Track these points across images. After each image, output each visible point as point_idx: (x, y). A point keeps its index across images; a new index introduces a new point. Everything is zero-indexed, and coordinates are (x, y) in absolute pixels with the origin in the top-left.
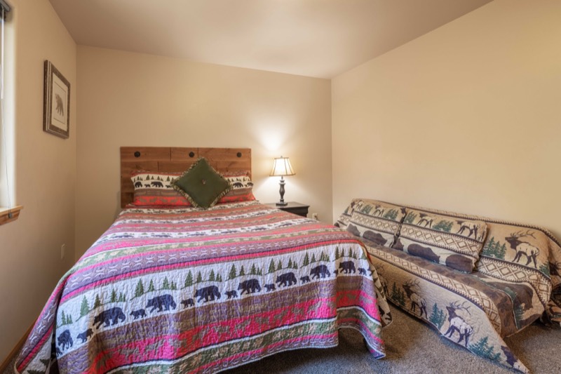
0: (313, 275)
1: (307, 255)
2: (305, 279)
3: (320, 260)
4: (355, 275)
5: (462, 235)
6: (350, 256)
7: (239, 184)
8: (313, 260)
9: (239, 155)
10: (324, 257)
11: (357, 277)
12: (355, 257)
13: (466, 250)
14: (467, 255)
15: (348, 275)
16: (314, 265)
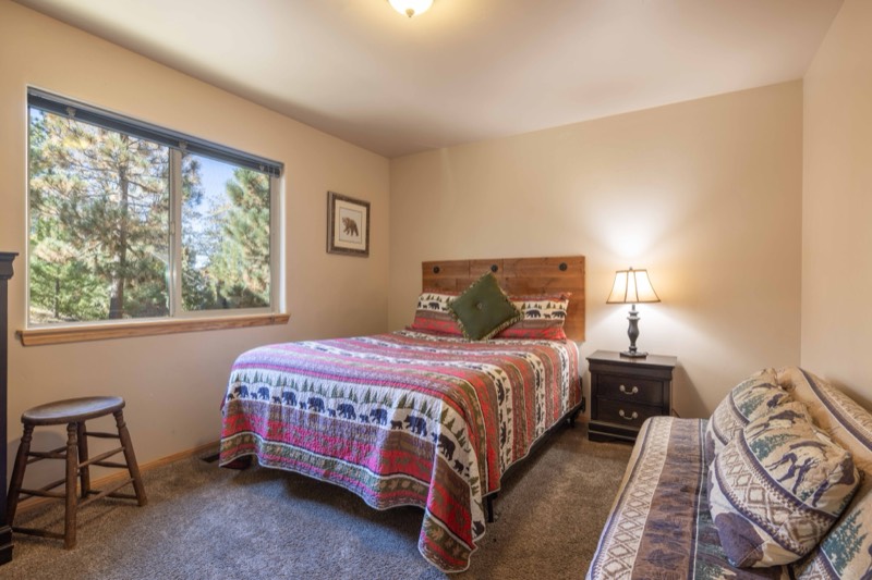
0: (373, 417)
1: (369, 392)
2: (365, 418)
3: (382, 403)
4: (425, 439)
5: (770, 473)
6: (423, 411)
7: (536, 313)
8: (375, 400)
9: (563, 267)
10: (387, 401)
11: (428, 443)
12: (429, 415)
13: (758, 511)
14: (760, 525)
15: (414, 435)
16: (375, 406)
